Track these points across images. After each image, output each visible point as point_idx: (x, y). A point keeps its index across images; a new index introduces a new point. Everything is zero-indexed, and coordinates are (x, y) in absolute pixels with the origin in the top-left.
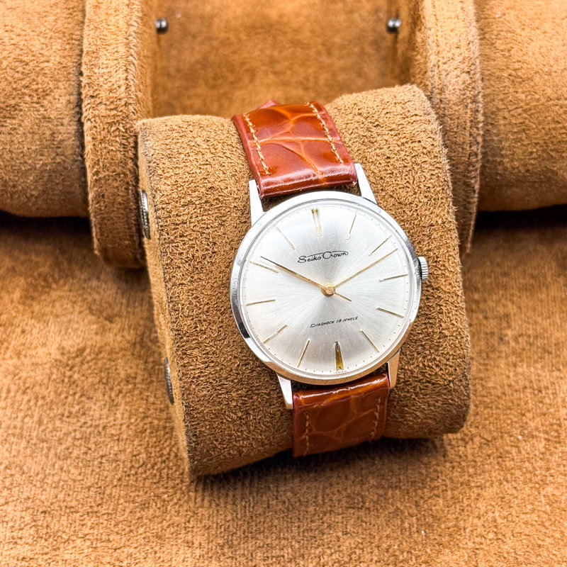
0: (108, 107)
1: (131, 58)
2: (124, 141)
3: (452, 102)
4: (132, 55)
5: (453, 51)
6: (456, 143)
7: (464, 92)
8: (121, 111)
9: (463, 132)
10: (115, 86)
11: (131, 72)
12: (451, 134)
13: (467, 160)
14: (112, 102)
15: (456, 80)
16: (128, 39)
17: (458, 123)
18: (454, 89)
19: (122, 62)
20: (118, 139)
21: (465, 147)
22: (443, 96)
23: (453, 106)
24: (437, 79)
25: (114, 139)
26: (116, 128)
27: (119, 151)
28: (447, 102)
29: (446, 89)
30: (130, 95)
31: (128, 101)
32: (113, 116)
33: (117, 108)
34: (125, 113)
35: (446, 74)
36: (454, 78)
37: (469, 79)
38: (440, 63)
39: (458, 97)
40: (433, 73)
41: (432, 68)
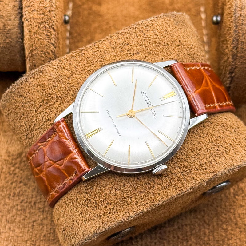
0: (39, 13)
2: (48, 34)
8: (47, 15)
14: (41, 10)
20: (44, 32)
22: (242, 12)
24: (239, 1)
25: (42, 32)
26: (43, 25)
27: (45, 39)
28: (245, 16)
29: (244, 8)
30: (52, 5)
31: (51, 9)
32: (42, 18)
33: (44, 13)
34: (49, 16)
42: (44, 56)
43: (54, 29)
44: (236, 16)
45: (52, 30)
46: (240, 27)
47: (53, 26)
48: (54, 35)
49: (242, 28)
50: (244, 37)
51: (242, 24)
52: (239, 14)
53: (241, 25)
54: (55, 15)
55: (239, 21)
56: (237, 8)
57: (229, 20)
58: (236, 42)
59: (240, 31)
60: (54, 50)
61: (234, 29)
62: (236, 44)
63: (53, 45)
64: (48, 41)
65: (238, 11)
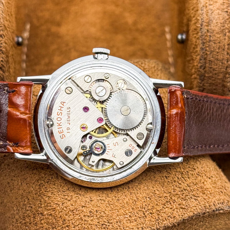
3: (215, 32)
6: (217, 59)
7: (223, 25)
9: (223, 52)
11: (1, 9)
12: (214, 53)
13: (225, 70)
15: (218, 16)
17: (219, 46)
21: (224, 62)
22: (209, 28)
23: (216, 34)
24: (205, 16)
28: (212, 32)
29: (211, 23)
35: (211, 12)
36: (216, 15)
37: (227, 16)
38: (207, 5)
39: (220, 28)
40: (203, 11)
41: (202, 8)
44: (203, 32)
46: (207, 44)
49: (209, 46)
50: (213, 55)
51: (210, 40)
52: (205, 29)
53: (208, 42)
55: (206, 37)
56: (203, 23)
57: (195, 37)
58: (204, 61)
59: (207, 49)
60: (3, 75)
61: (201, 46)
62: (203, 63)
63: (2, 69)
65: (205, 26)
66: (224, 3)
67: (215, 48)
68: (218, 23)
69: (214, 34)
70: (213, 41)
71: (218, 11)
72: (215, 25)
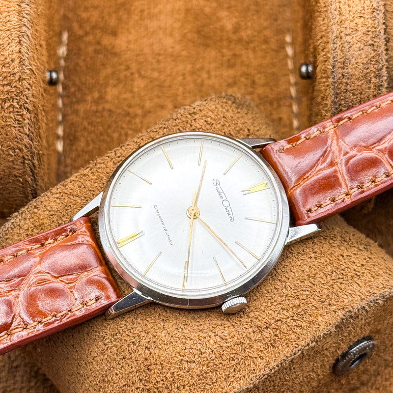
1: (24, 29)
2: (19, 117)
3: (354, 77)
4: (25, 25)
5: (357, 21)
7: (366, 66)
8: (15, 87)
10: (8, 60)
11: (24, 44)
14: (5, 78)
15: (359, 53)
16: (20, 6)
18: (357, 63)
19: (15, 34)
20: (12, 115)
23: (356, 81)
24: (340, 52)
25: (7, 115)
26: (10, 104)
27: (14, 127)
28: (350, 77)
29: (348, 63)
30: (24, 70)
31: (22, 76)
32: (7, 92)
33: (11, 83)
34: (19, 88)
35: (349, 46)
36: (357, 51)
37: (372, 52)
38: (342, 34)
39: (361, 71)
40: (335, 45)
41: (334, 39)
42: (13, 154)
43: (28, 110)
44: (335, 78)
45: (25, 112)
46: (342, 96)
47: (26, 105)
48: (29, 119)
49: (345, 98)
52: (340, 73)
53: (344, 92)
54: (29, 87)
55: (341, 85)
56: (336, 63)
59: (343, 102)
60: (29, 144)
61: (333, 98)
63: (28, 136)
64: (19, 130)
65: (338, 68)
66: (369, 31)
67: (354, 102)
68: (358, 64)
69: (352, 80)
70: (352, 92)
71: (359, 44)
72: (354, 66)
